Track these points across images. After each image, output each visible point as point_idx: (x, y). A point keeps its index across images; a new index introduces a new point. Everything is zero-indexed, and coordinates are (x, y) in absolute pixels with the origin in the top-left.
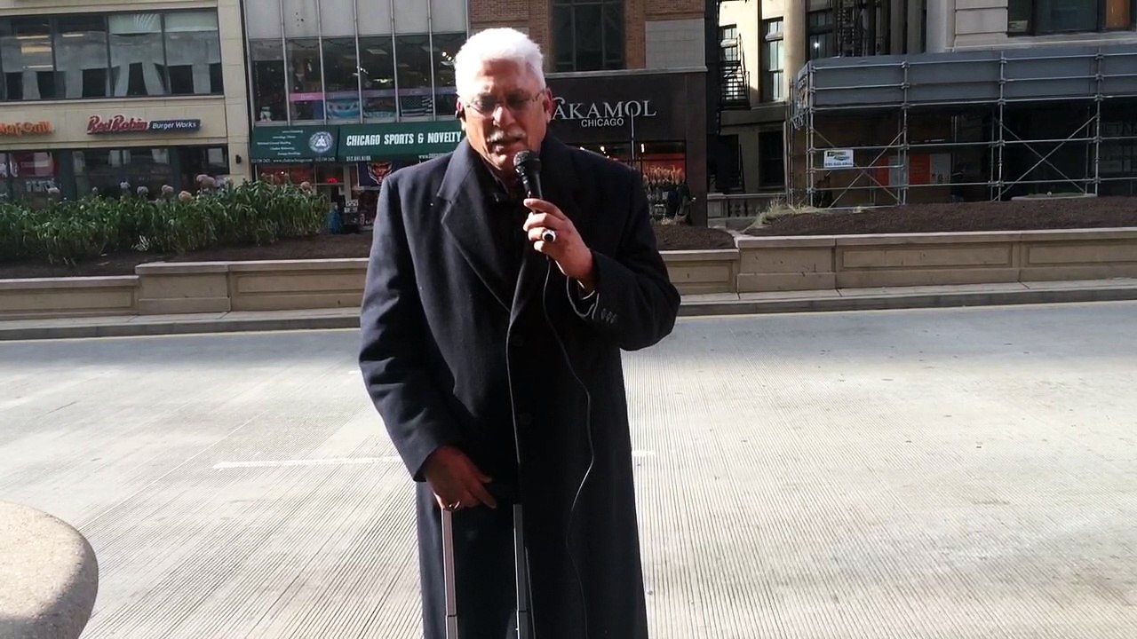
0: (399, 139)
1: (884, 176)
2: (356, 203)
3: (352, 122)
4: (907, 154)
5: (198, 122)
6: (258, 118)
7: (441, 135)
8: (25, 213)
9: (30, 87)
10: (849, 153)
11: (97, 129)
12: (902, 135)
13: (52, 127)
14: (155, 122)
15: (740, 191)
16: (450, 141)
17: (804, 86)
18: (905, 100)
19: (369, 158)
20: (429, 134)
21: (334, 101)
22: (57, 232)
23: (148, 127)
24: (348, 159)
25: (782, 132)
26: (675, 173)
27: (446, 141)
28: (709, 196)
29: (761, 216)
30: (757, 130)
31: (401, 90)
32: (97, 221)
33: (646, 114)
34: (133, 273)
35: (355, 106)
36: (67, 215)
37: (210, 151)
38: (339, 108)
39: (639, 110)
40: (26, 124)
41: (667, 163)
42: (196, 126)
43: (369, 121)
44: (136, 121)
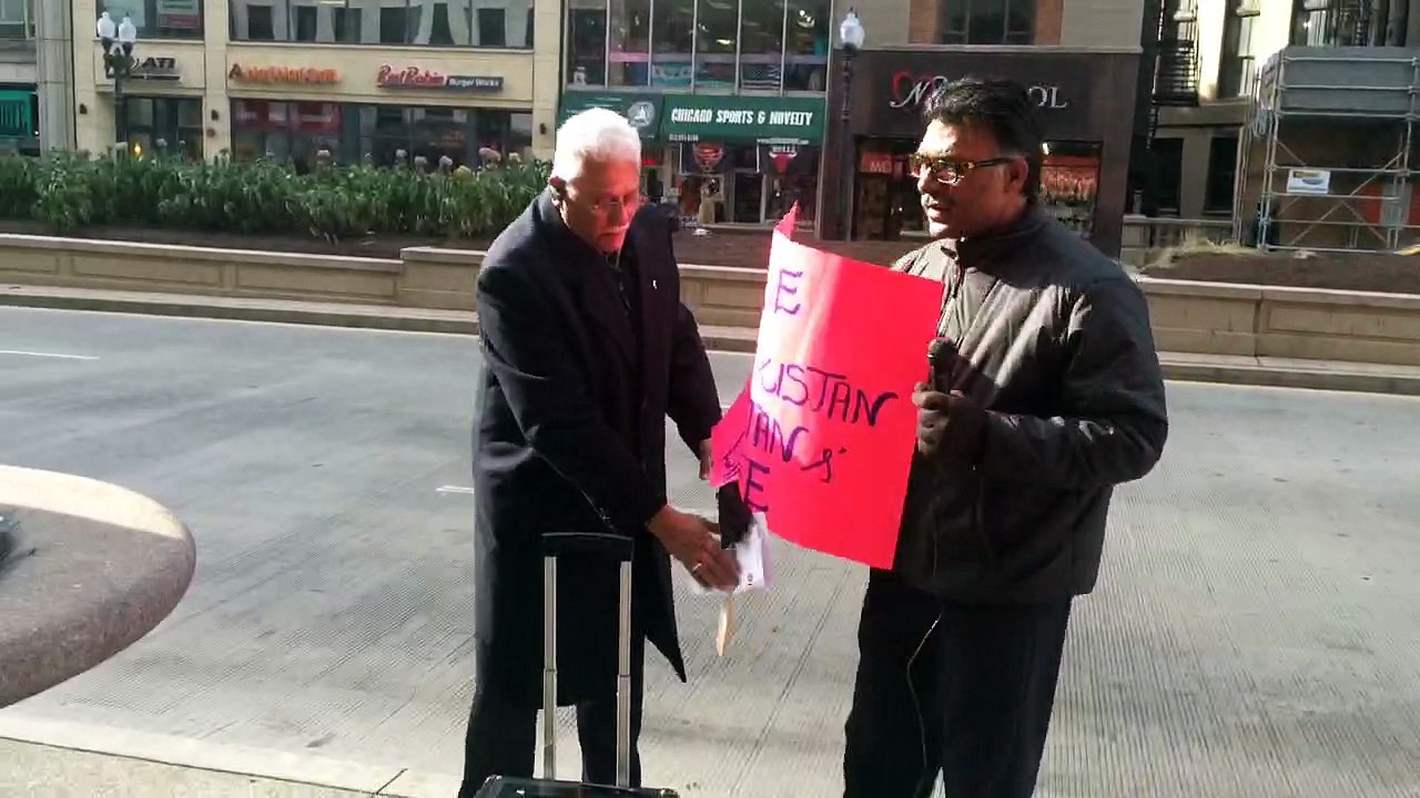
0: (734, 117)
1: (1373, 211)
2: (676, 192)
3: (681, 91)
4: (1407, 181)
5: (500, 80)
6: (571, 80)
7: (787, 114)
8: (289, 177)
9: (325, 26)
10: (1324, 175)
11: (388, 82)
12: (1403, 157)
13: (339, 76)
14: (452, 77)
15: (1173, 213)
16: (797, 123)
17: (1271, 82)
18: (1412, 109)
19: (696, 138)
20: (772, 113)
21: (660, 64)
22: (321, 202)
23: (445, 82)
24: (671, 137)
25: (1236, 140)
26: (1085, 184)
27: (792, 123)
28: (1127, 218)
29: (1169, 251)
30: (1210, 134)
31: (743, 56)
32: (367, 193)
33: (1053, 105)
34: (397, 256)
35: (686, 73)
36: (334, 182)
37: (513, 116)
38: (667, 73)
39: (1045, 100)
40: (309, 71)
41: (1076, 169)
42: (497, 86)
43: (701, 92)
44: (432, 74)
